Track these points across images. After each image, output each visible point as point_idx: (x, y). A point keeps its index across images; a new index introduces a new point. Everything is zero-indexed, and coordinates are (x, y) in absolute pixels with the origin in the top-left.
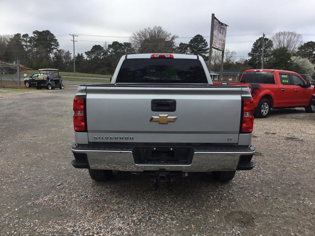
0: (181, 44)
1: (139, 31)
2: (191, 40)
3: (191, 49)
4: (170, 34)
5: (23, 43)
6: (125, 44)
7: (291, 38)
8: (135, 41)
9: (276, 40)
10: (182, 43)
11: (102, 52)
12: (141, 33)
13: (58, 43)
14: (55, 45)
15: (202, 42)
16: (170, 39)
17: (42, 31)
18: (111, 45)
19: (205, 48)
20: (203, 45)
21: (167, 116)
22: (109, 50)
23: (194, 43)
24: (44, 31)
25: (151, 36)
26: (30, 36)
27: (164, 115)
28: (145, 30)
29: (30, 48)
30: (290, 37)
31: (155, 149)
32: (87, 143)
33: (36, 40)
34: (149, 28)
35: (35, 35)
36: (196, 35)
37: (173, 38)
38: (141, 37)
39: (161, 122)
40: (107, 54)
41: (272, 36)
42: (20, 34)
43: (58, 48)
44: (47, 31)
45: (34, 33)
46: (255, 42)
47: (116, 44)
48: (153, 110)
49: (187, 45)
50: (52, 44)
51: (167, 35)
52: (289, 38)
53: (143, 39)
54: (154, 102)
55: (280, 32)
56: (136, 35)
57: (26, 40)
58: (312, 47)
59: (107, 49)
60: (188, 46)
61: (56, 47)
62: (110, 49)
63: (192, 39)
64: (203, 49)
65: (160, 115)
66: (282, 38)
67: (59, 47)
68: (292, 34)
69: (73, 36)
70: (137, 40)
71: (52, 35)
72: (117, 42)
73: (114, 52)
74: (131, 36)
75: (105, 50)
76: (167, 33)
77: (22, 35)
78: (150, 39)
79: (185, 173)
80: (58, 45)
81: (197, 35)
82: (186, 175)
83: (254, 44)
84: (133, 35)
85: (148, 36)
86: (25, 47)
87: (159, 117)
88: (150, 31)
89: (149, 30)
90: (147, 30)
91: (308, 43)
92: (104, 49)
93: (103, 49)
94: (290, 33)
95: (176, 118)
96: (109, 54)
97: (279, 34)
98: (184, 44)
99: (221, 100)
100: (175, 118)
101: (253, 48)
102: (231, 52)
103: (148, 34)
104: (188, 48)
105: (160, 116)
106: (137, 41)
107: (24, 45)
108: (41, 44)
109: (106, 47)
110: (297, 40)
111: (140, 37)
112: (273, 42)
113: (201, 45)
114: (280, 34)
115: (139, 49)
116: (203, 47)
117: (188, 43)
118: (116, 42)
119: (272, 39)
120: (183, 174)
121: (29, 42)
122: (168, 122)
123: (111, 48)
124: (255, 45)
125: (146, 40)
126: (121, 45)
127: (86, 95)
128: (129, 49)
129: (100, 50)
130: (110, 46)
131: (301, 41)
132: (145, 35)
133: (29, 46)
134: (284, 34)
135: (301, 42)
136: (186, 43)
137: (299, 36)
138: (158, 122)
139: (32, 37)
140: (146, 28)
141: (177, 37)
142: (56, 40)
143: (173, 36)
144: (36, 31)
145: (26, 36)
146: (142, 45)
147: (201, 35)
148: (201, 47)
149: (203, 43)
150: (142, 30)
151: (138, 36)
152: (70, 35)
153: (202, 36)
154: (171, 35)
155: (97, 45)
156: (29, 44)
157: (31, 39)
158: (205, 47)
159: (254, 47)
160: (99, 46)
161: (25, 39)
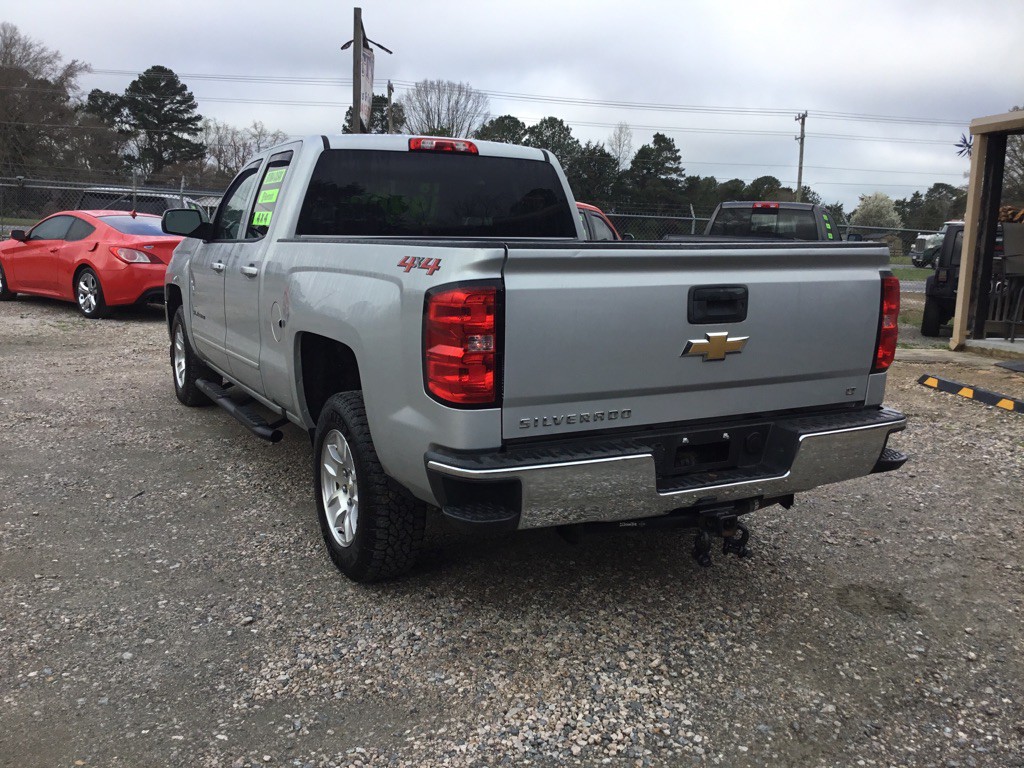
0: (95, 95)
2: (134, 82)
3: (133, 114)
4: (55, 56)
7: (457, 103)
9: (418, 103)
10: (99, 91)
15: (175, 94)
16: (59, 73)
19: (186, 116)
20: (178, 102)
21: (727, 337)
23: (144, 93)
27: (719, 333)
30: (454, 98)
31: (685, 439)
32: (499, 444)
36: (150, 68)
37: (71, 71)
39: (711, 356)
41: (405, 93)
46: (350, 108)
48: (691, 321)
49: (121, 98)
51: (43, 58)
52: (452, 102)
54: (697, 294)
55: (426, 81)
58: (510, 132)
60: (122, 102)
63: (137, 79)
64: (180, 116)
65: (709, 334)
66: (434, 99)
68: (461, 89)
76: (43, 50)
81: (154, 67)
83: (348, 113)
87: (705, 341)
91: (502, 119)
94: (454, 85)
95: (747, 340)
97: (424, 89)
98: (108, 97)
100: (742, 341)
101: (347, 124)
102: (272, 132)
104: (126, 111)
105: (709, 338)
110: (476, 110)
112: (405, 111)
113: (172, 102)
114: (426, 88)
116: (181, 112)
117: (121, 93)
119: (404, 102)
122: (727, 353)
124: (351, 115)
127: (503, 278)
131: (485, 112)
134: (439, 87)
135: (486, 116)
136: (113, 92)
137: (480, 97)
138: (703, 355)
141: (86, 68)
143: (69, 62)
147: (168, 66)
148: (171, 109)
149: (178, 98)
153: (171, 71)
154: (60, 59)
158: (186, 111)
159: (348, 121)
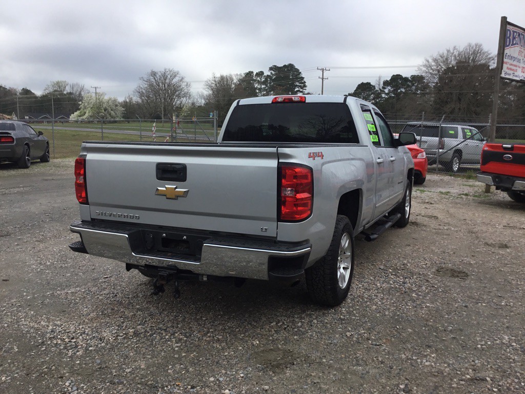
1: (435, 55)
5: (256, 85)
6: (414, 77)
8: (426, 72)
11: (372, 93)
12: (440, 58)
13: (305, 82)
14: (300, 86)
17: (282, 66)
18: (388, 81)
21: (176, 188)
22: (385, 90)
24: (285, 65)
25: (459, 62)
26: (265, 74)
27: (170, 186)
28: (448, 51)
29: (265, 92)
31: (164, 235)
32: (90, 220)
33: (274, 80)
34: (455, 47)
35: (273, 72)
38: (440, 65)
39: (168, 196)
40: (381, 97)
42: (252, 72)
43: (304, 91)
44: (290, 64)
45: (271, 69)
47: (398, 79)
48: (157, 178)
50: (297, 86)
51: (490, 58)
53: (443, 67)
56: (430, 61)
57: (260, 80)
59: (381, 88)
61: (301, 90)
62: (385, 88)
65: (166, 186)
67: (305, 89)
69: (323, 70)
70: (432, 69)
71: (297, 70)
72: (399, 75)
73: (393, 92)
74: (421, 64)
75: (377, 91)
77: (255, 73)
78: (457, 67)
79: (203, 275)
80: (305, 86)
82: (205, 279)
84: (425, 62)
85: (454, 63)
86: (257, 91)
88: (456, 53)
89: (455, 51)
90: (452, 52)
92: (377, 89)
93: (375, 88)
95: (188, 191)
96: (383, 95)
99: (247, 166)
100: (185, 191)
103: (453, 58)
105: (166, 188)
106: (431, 71)
107: (256, 88)
108: (279, 85)
109: (379, 85)
111: (438, 64)
115: (434, 86)
118: (397, 75)
120: (200, 277)
121: (264, 83)
122: (177, 196)
123: (388, 86)
125: (449, 70)
126: (406, 79)
127: (85, 155)
128: (419, 86)
129: (369, 91)
130: (386, 83)
132: (447, 59)
133: (264, 89)
138: (165, 195)
139: (268, 75)
140: (448, 49)
142: (303, 78)
144: (274, 66)
145: (260, 74)
146: (441, 78)
150: (441, 53)
151: (433, 64)
152: (318, 69)
155: (365, 82)
156: (264, 86)
157: (266, 79)
160: (369, 84)
161: (258, 79)
